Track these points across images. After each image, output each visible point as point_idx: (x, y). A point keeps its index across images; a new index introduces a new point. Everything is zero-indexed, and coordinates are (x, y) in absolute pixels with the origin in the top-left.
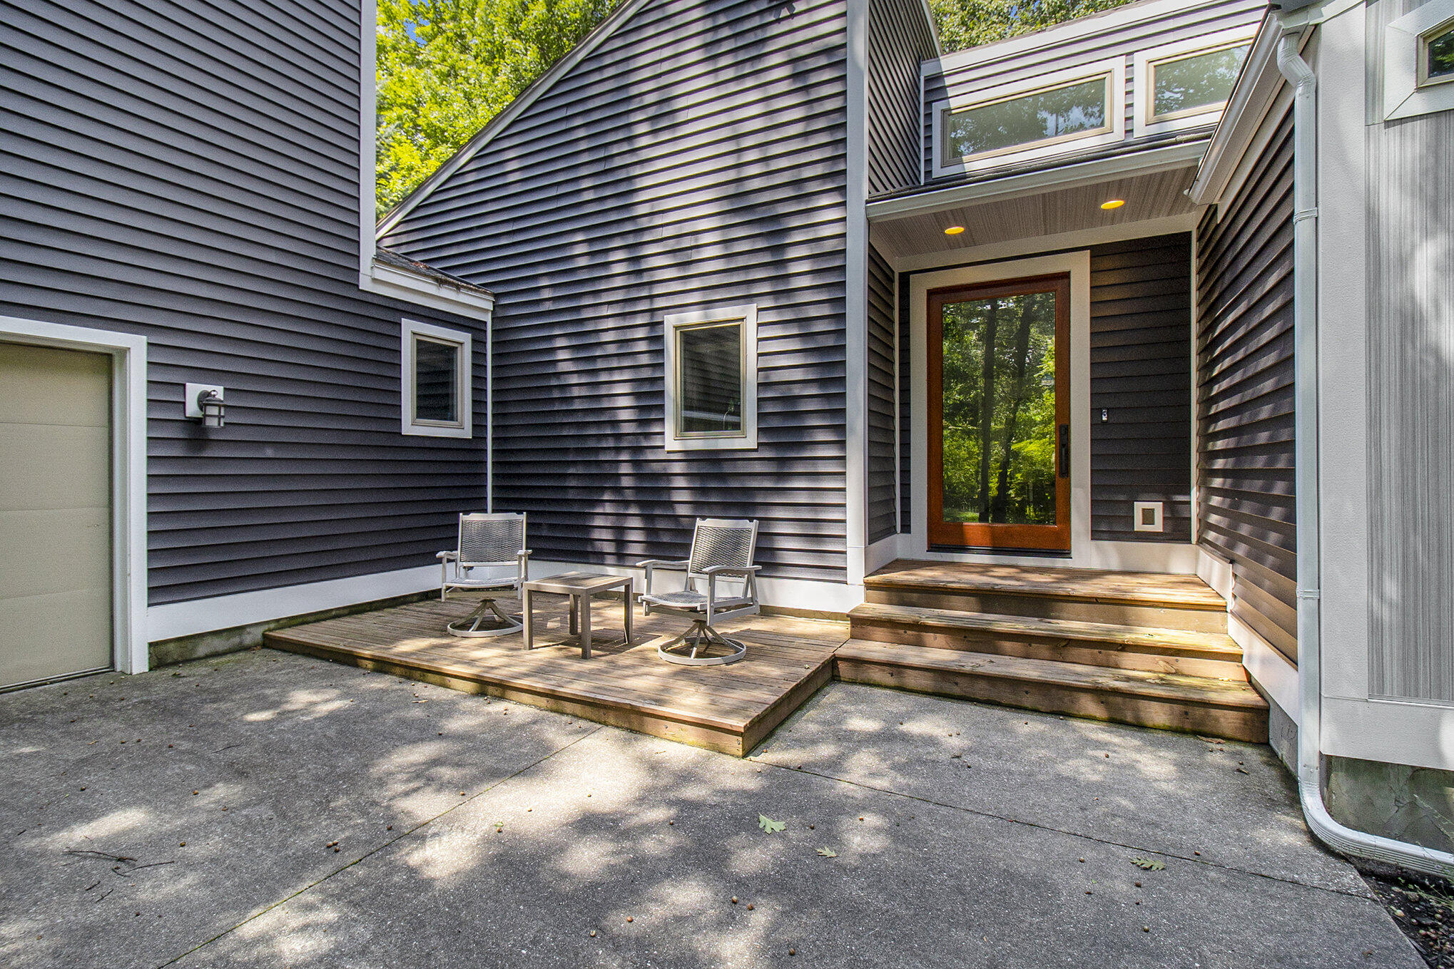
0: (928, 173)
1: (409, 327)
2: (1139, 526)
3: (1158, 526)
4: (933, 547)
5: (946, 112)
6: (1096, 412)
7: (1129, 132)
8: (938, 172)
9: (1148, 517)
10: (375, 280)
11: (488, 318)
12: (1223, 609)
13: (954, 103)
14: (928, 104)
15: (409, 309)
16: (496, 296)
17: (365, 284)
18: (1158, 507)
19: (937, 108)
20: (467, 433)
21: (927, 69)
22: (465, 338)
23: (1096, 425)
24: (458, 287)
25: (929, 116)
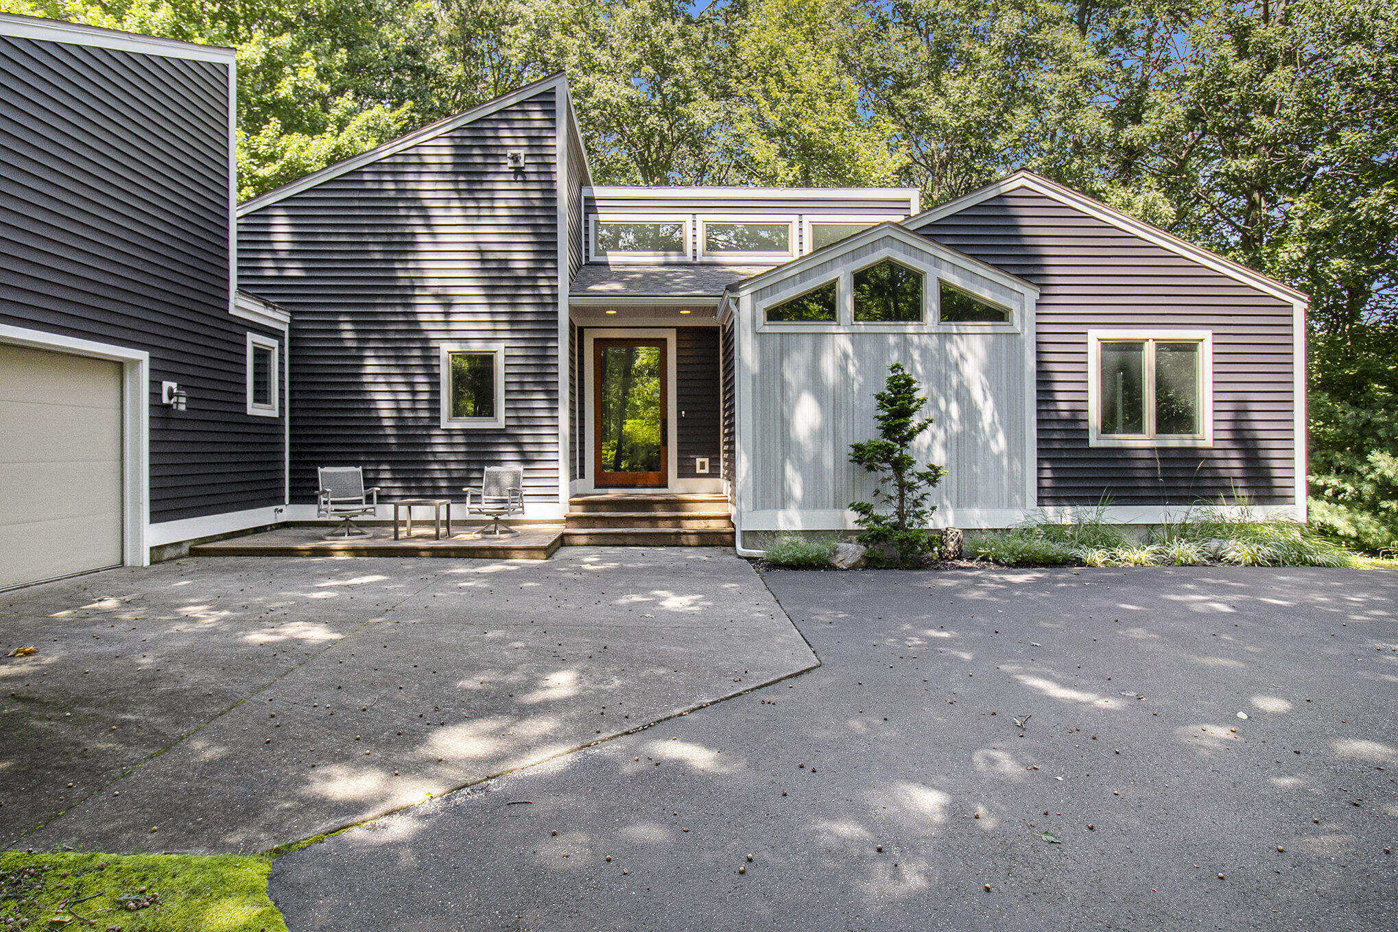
0: (587, 258)
1: (252, 338)
2: (699, 471)
3: (706, 471)
4: (596, 486)
5: (597, 222)
6: (679, 412)
7: (695, 257)
8: (593, 258)
9: (702, 465)
10: (237, 307)
11: (286, 329)
12: (727, 501)
13: (602, 218)
14: (587, 214)
15: (250, 325)
16: (292, 312)
17: (232, 311)
18: (706, 460)
19: (592, 217)
20: (276, 414)
21: (585, 192)
22: (274, 343)
23: (679, 418)
24: (274, 308)
25: (587, 222)
